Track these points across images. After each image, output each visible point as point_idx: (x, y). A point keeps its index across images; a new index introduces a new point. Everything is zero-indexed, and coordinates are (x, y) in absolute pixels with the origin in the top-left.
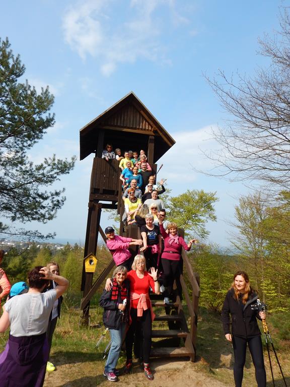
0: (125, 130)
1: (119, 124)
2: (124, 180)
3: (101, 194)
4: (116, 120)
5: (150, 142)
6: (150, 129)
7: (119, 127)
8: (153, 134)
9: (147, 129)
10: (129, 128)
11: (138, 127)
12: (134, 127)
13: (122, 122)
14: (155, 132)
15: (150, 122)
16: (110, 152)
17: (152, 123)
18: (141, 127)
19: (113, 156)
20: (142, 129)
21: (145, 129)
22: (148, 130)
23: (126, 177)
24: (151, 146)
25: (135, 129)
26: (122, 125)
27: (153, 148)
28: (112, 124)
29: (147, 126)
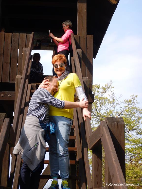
5: (80, 2)
24: (81, 8)
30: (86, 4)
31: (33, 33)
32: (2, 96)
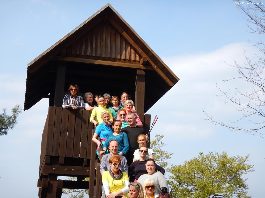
0: (98, 62)
1: (88, 54)
2: (98, 142)
3: (60, 165)
4: (84, 48)
5: (139, 80)
6: (138, 59)
7: (89, 57)
9: (133, 59)
10: (104, 59)
11: (119, 57)
12: (113, 57)
13: (94, 50)
14: (146, 64)
15: (137, 48)
16: (75, 96)
17: (140, 51)
18: (123, 57)
19: (79, 104)
20: (125, 60)
21: (130, 60)
22: (135, 61)
23: (102, 137)
24: (140, 86)
25: (114, 60)
26: (94, 55)
27: (144, 89)
28: (78, 53)
29: (133, 54)
30: (144, 83)
32: (66, 171)
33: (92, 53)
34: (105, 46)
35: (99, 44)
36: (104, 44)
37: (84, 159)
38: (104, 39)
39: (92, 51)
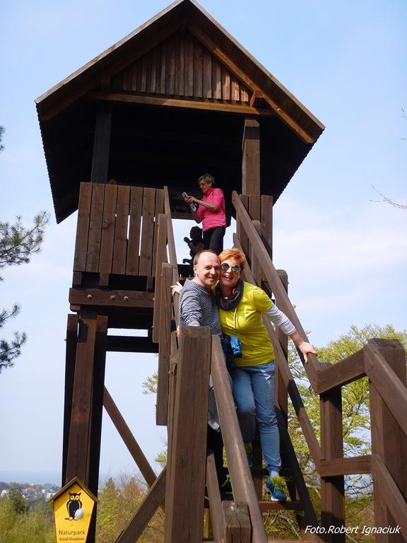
0: (169, 102)
1: (153, 90)
4: (144, 80)
5: (248, 137)
6: (245, 98)
7: (154, 95)
8: (254, 111)
9: (237, 98)
10: (182, 98)
11: (209, 96)
12: (199, 95)
13: (163, 83)
14: (260, 104)
15: (243, 77)
17: (249, 82)
18: (218, 96)
20: (221, 101)
21: (230, 101)
22: (239, 102)
24: (251, 149)
25: (202, 99)
26: (163, 92)
27: (258, 152)
28: (134, 89)
29: (236, 91)
30: (259, 141)
31: (166, 187)
32: (113, 299)
33: (160, 90)
34: (184, 76)
35: (172, 73)
36: (182, 73)
37: (147, 277)
38: (183, 64)
39: (160, 85)
